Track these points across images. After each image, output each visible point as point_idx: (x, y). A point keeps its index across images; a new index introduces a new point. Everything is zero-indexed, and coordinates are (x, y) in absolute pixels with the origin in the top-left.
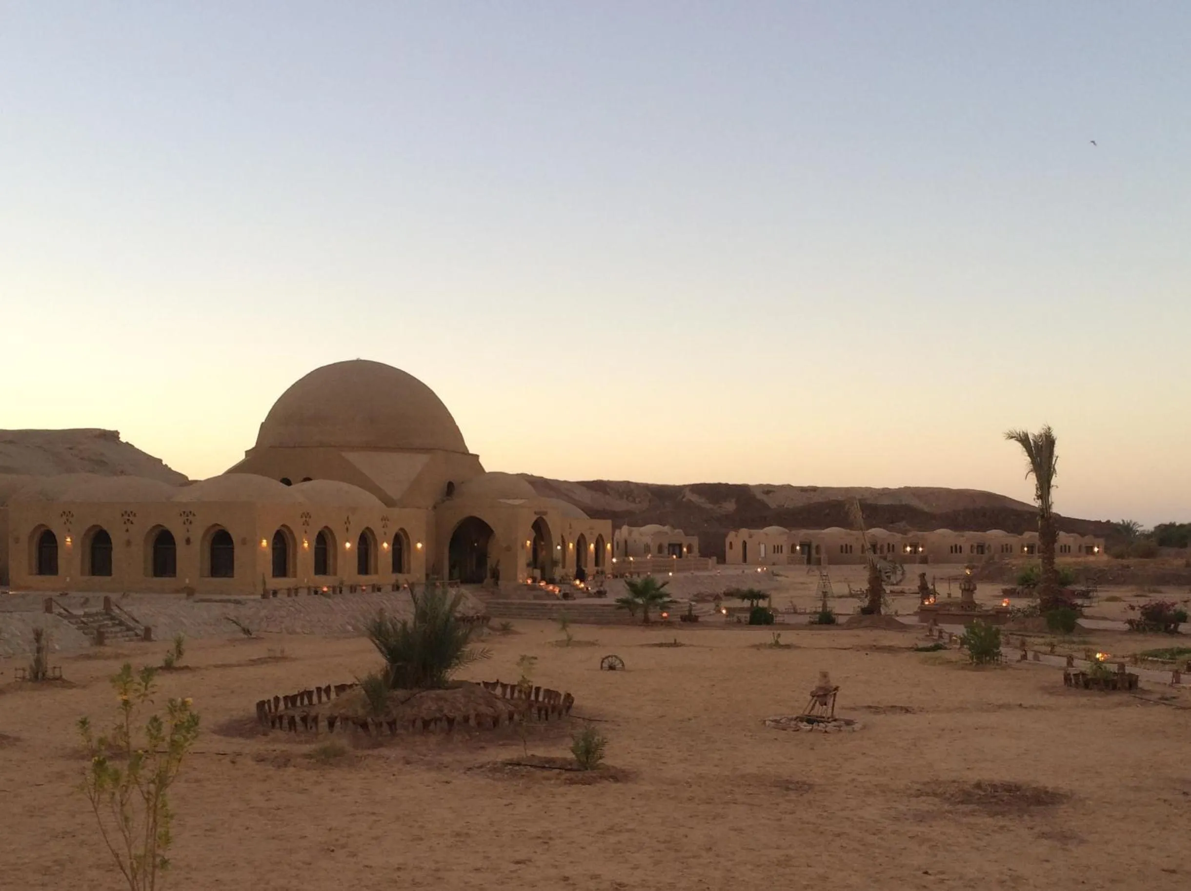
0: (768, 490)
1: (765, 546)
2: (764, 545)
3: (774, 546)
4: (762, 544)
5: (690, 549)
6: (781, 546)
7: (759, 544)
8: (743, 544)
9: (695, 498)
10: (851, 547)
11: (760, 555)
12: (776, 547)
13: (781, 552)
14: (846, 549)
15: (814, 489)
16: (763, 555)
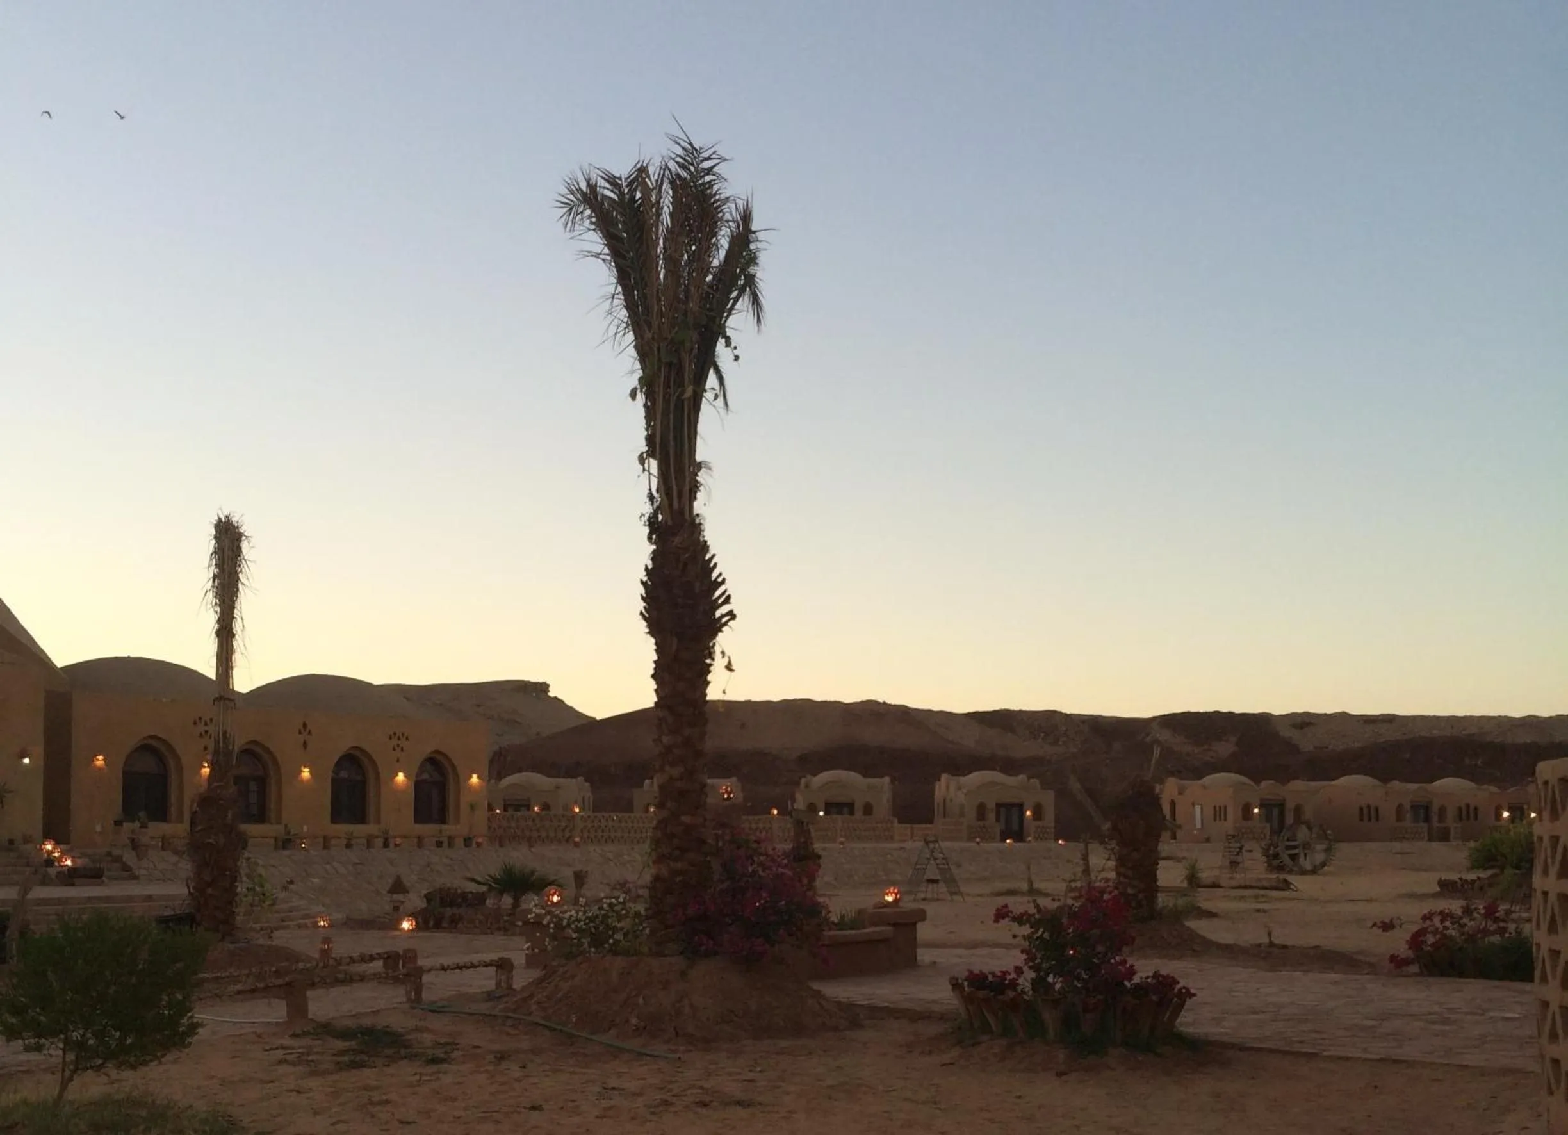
0: (1304, 721)
1: (1202, 809)
2: (1200, 806)
3: (1215, 807)
4: (1198, 804)
5: (1038, 813)
6: (1225, 808)
7: (1193, 805)
8: (1171, 804)
9: (1165, 735)
10: (1377, 810)
11: (1195, 825)
12: (1218, 809)
13: (1225, 820)
14: (1369, 813)
15: (1390, 719)
16: (1199, 826)
